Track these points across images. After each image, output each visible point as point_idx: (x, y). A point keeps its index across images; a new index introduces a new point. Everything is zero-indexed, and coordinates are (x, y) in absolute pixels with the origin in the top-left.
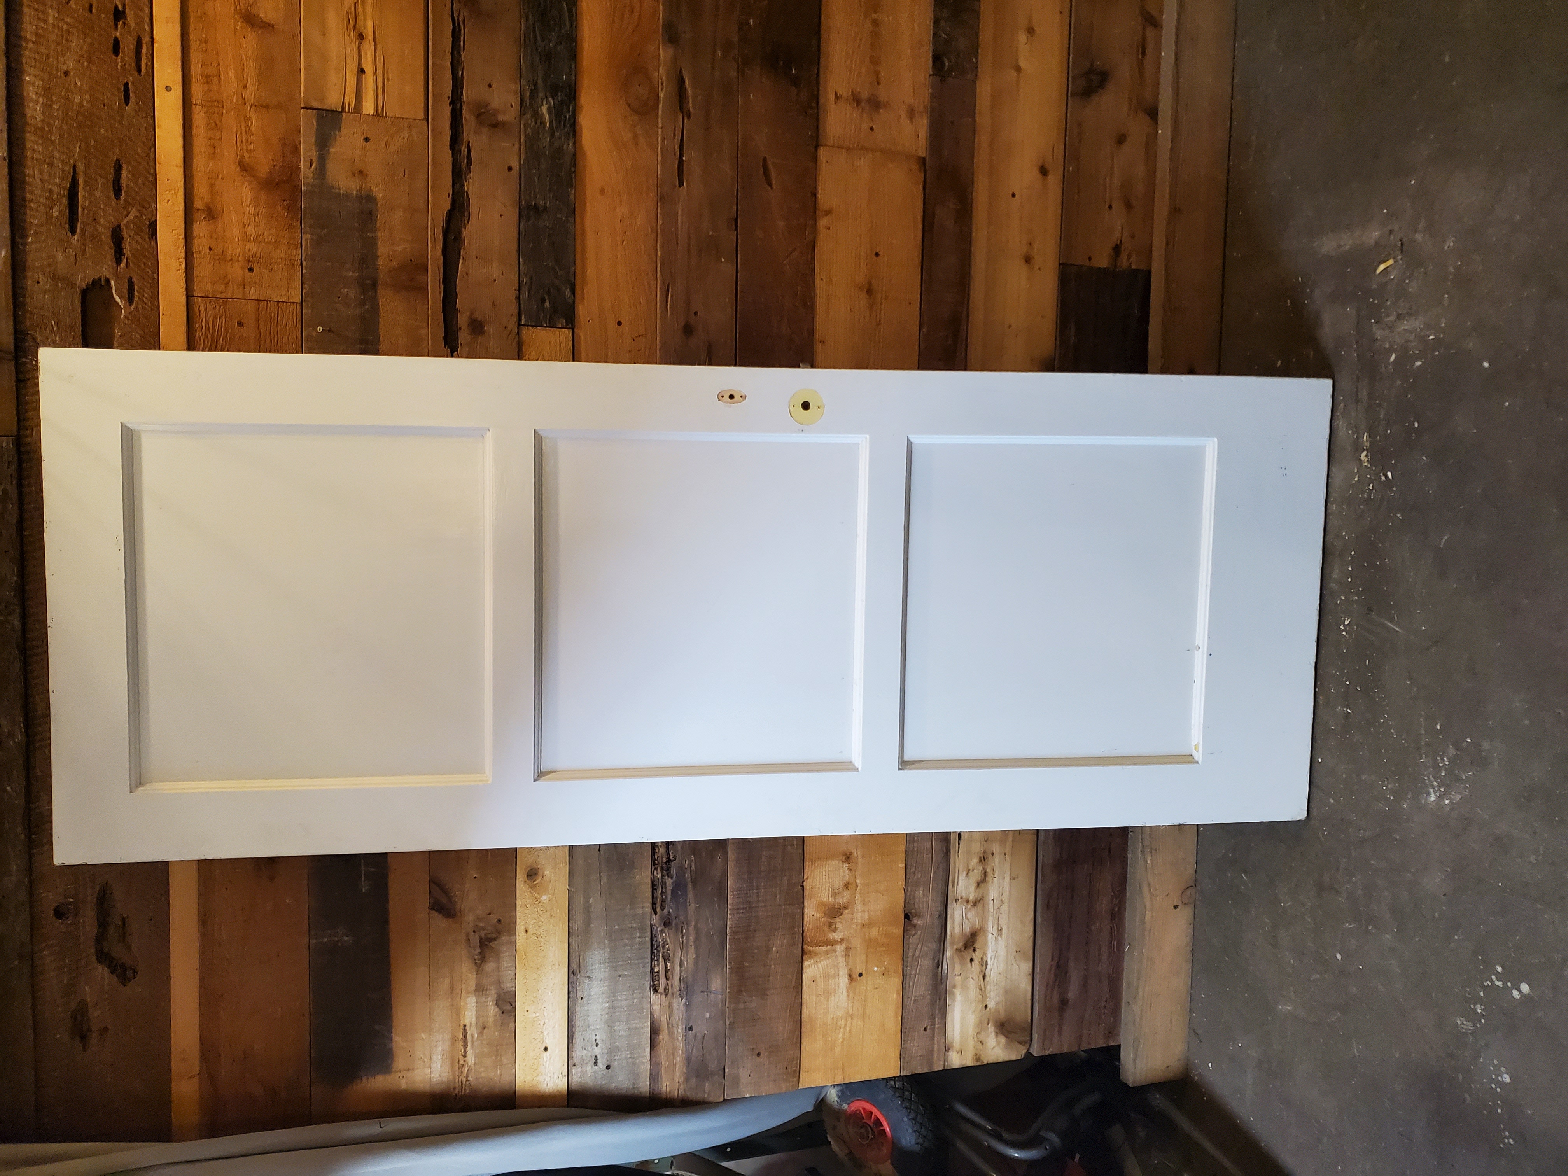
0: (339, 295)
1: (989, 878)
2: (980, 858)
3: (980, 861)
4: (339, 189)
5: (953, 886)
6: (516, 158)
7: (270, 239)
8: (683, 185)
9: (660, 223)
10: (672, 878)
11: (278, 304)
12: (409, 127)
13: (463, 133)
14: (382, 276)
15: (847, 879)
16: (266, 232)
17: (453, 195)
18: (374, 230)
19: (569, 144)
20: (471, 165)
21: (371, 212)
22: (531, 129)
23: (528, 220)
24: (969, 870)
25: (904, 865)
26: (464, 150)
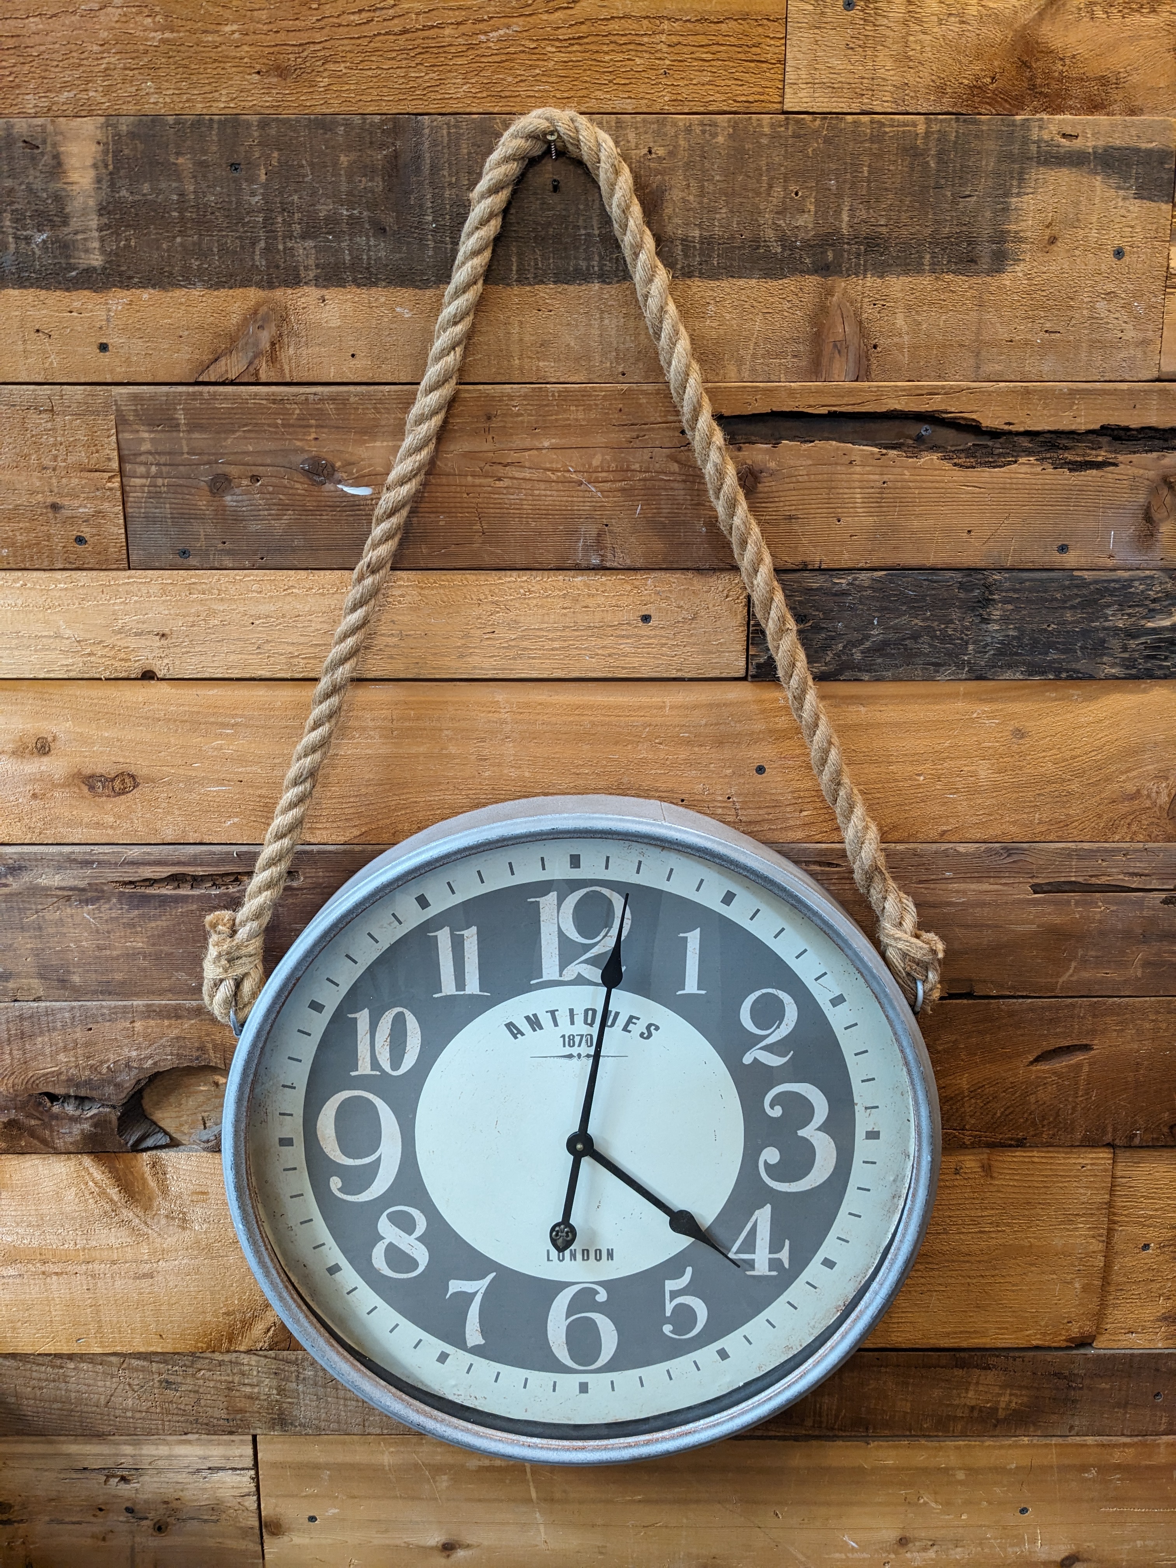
0: (800, 194)
4: (1019, 195)
6: (1083, 562)
7: (913, 46)
8: (1035, 892)
9: (961, 848)
11: (779, 61)
12: (1145, 342)
13: (1134, 453)
14: (841, 284)
16: (929, 38)
17: (1010, 433)
18: (935, 269)
19: (1112, 667)
20: (1070, 470)
21: (973, 261)
22: (1142, 592)
23: (962, 586)
26: (1101, 456)
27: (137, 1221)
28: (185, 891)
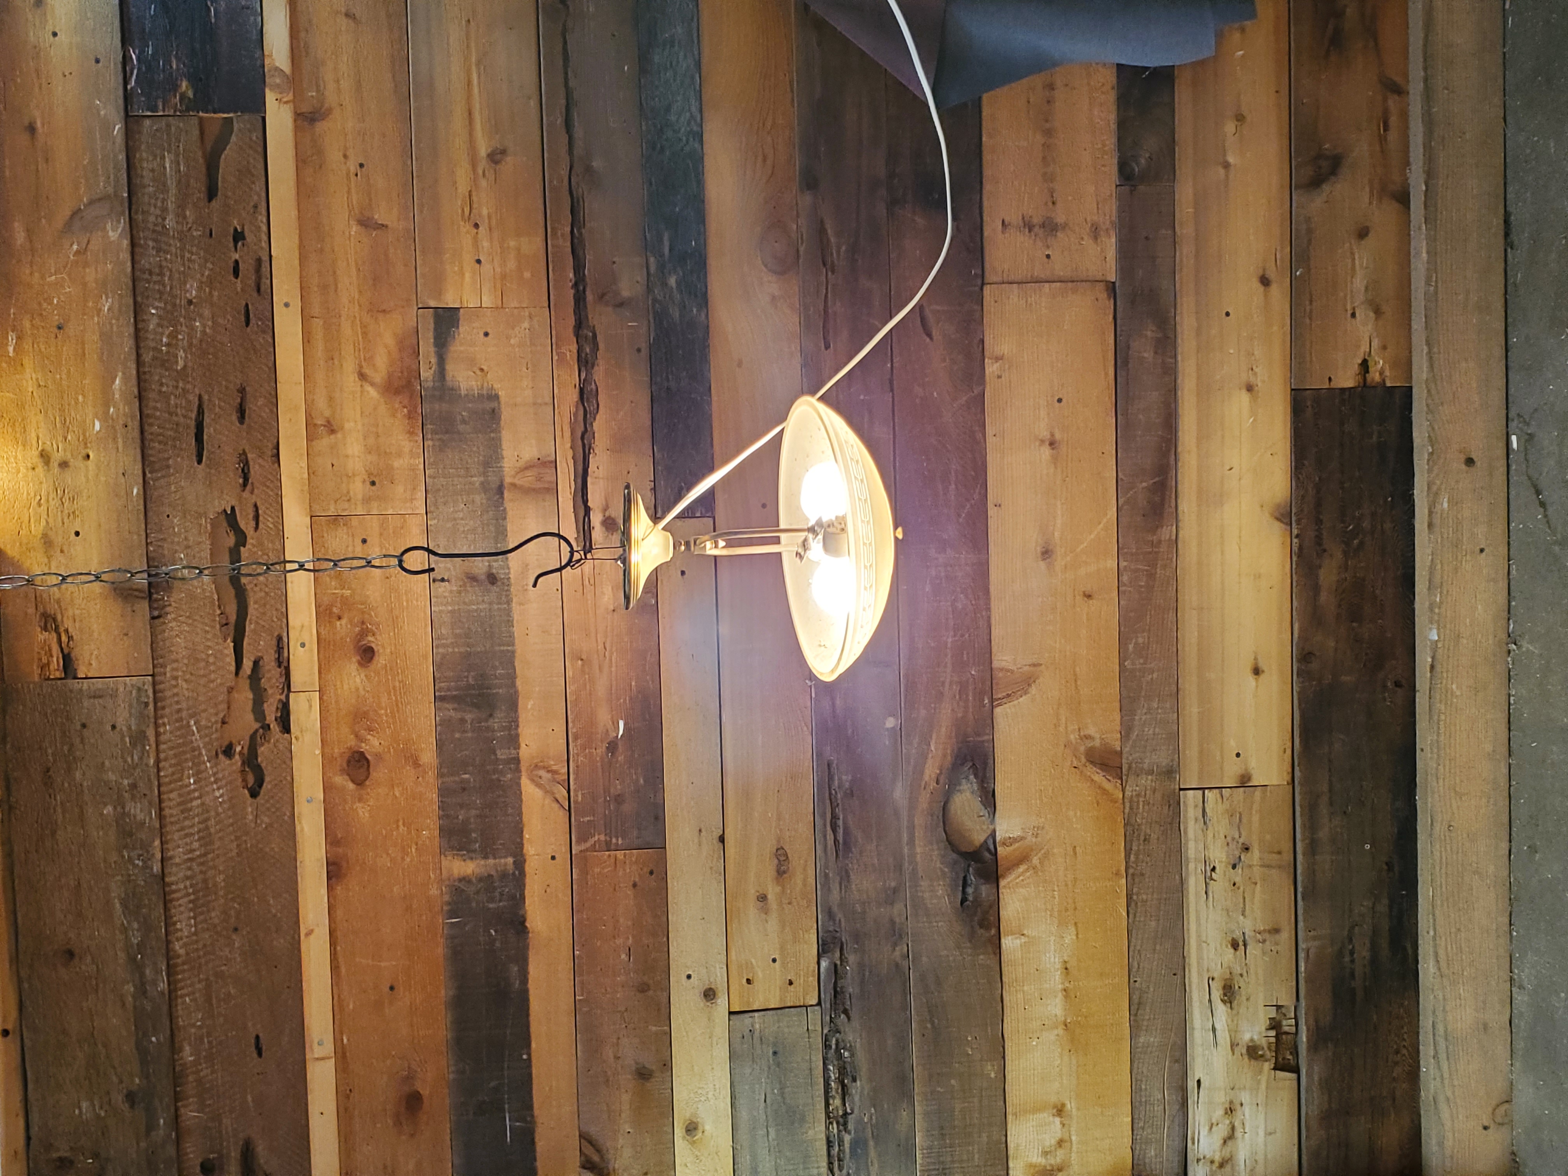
0: (465, 503)
1: (1238, 1133)
2: (1226, 1109)
3: (1226, 1113)
4: (460, 390)
5: (1193, 1143)
6: (646, 339)
7: (391, 450)
8: (829, 347)
10: (849, 1133)
11: (402, 517)
12: (530, 317)
13: (588, 316)
14: (508, 480)
15: (1059, 1135)
17: (580, 385)
18: (499, 430)
19: (700, 316)
20: (597, 350)
21: (493, 410)
22: (659, 304)
23: (661, 404)
24: (1212, 1124)
25: (1130, 1119)
26: (590, 334)
27: (1040, 855)
28: (840, 823)
